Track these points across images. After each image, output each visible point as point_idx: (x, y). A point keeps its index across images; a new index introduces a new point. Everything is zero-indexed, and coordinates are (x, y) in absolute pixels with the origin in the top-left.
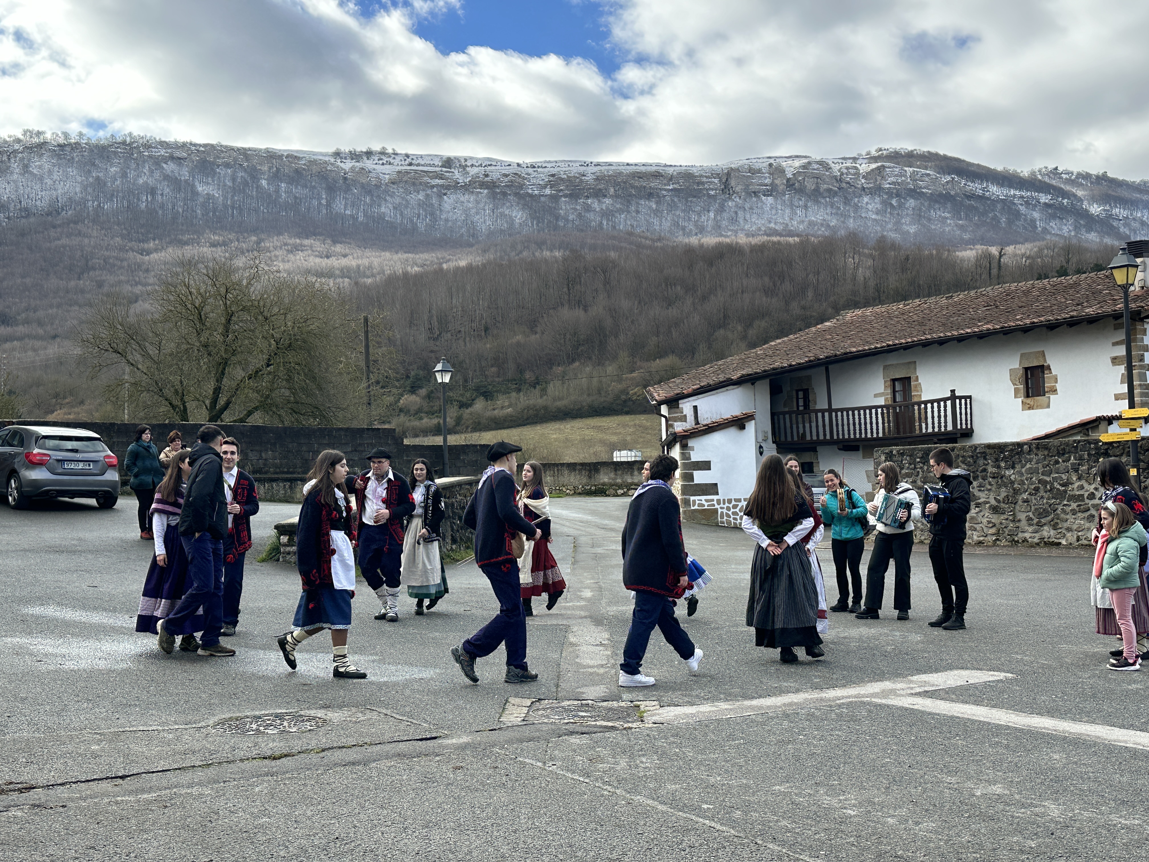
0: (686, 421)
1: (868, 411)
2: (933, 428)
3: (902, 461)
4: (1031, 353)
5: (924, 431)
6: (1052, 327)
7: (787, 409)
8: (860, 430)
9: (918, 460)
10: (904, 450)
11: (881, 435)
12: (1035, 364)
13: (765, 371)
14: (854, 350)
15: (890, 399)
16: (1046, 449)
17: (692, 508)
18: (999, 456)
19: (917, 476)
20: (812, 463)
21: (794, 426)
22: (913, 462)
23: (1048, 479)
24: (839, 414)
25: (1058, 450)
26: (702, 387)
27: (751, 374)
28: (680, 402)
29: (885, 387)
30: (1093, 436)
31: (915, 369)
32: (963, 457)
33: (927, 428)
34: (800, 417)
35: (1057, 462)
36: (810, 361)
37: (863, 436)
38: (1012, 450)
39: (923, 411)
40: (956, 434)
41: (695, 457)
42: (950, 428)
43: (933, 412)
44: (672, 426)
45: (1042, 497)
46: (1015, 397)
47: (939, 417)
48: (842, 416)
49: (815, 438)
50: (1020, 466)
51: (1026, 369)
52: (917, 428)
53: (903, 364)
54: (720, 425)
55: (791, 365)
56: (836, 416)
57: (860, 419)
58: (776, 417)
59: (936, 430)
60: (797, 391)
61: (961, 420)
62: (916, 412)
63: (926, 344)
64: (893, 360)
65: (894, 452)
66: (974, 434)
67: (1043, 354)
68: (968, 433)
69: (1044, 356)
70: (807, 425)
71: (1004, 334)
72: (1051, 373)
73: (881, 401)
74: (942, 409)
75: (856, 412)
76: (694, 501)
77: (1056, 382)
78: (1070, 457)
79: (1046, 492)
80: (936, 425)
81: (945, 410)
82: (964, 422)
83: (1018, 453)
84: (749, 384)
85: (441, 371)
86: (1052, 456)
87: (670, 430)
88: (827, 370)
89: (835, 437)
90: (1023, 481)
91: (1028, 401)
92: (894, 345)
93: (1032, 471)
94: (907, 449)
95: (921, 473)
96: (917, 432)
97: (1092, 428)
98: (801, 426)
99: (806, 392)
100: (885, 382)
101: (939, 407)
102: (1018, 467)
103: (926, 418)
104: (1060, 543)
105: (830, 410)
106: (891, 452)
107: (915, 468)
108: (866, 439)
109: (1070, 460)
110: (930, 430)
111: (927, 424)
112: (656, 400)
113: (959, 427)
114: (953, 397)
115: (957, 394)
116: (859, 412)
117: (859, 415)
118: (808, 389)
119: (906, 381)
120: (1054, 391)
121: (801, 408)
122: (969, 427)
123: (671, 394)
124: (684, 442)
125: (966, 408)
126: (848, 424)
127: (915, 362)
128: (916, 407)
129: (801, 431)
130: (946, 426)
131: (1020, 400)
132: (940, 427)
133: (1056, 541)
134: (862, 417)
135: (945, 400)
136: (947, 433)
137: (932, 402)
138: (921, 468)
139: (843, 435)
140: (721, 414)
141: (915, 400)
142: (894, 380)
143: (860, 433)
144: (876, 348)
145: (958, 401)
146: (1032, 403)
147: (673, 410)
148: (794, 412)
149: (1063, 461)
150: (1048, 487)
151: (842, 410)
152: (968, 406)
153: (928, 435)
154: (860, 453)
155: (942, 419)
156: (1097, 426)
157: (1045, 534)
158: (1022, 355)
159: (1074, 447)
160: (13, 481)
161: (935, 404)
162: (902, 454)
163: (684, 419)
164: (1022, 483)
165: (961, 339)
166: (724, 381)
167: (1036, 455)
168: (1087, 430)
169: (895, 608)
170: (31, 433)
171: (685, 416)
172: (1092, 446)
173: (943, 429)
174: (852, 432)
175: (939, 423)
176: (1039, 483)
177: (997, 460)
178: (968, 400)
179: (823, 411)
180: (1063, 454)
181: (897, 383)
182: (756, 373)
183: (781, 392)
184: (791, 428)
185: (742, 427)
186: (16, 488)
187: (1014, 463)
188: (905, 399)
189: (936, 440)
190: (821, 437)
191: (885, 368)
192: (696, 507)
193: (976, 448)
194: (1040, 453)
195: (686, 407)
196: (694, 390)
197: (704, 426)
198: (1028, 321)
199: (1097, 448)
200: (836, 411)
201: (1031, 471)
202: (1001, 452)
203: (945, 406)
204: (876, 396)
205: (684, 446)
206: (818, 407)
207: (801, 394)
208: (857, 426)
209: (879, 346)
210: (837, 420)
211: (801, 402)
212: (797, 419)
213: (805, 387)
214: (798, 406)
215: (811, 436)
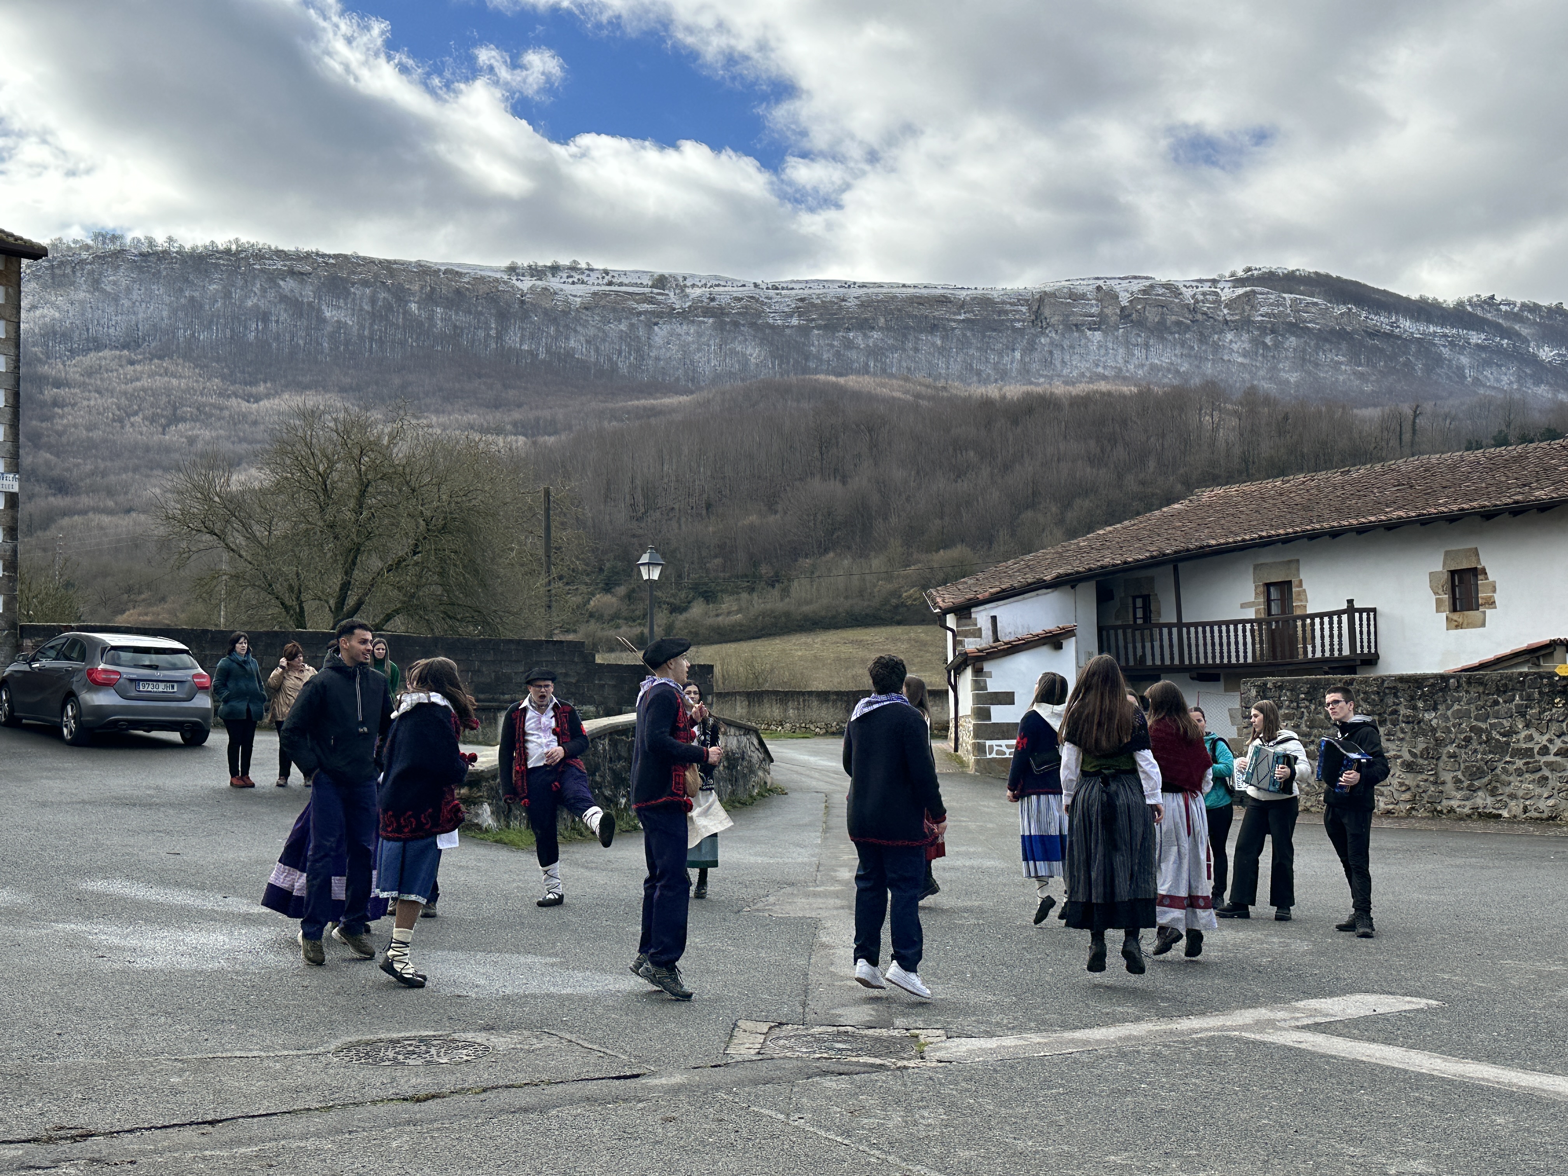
0: (980, 637)
1: (1232, 627)
2: (1323, 651)
3: (1280, 697)
4: (1459, 551)
5: (1310, 655)
6: (1488, 516)
7: (1119, 623)
8: (1221, 652)
9: (1303, 696)
10: (1283, 682)
11: (1250, 660)
12: (1465, 566)
13: (1090, 570)
14: (1213, 542)
15: (1262, 611)
16: (1481, 684)
17: (988, 756)
18: (1415, 692)
19: (1301, 718)
21: (1130, 646)
22: (1295, 700)
23: (1483, 726)
24: (1192, 630)
25: (1497, 686)
26: (1003, 590)
27: (1071, 574)
28: (973, 610)
29: (1256, 594)
30: (1546, 666)
31: (1298, 570)
32: (1365, 693)
33: (1314, 652)
34: (1138, 633)
35: (1496, 703)
36: (1152, 557)
37: (1226, 661)
38: (1433, 685)
39: (1308, 628)
40: (1354, 660)
41: (993, 686)
42: (1346, 652)
43: (1322, 629)
44: (961, 643)
45: (1475, 751)
46: (1437, 611)
47: (1331, 636)
48: (1197, 633)
49: (1158, 662)
50: (1444, 707)
51: (1453, 573)
52: (1301, 651)
53: (1280, 563)
54: (1028, 642)
55: (1125, 563)
56: (1188, 633)
57: (1221, 637)
58: (1104, 633)
59: (1327, 654)
60: (1134, 598)
61: (1362, 642)
62: (1300, 629)
63: (1313, 536)
64: (1267, 557)
65: (1269, 685)
66: (1380, 662)
67: (1476, 552)
68: (1372, 660)
69: (1477, 555)
70: (1148, 645)
71: (1423, 524)
72: (1487, 579)
73: (1251, 614)
74: (1335, 625)
75: (1216, 628)
76: (991, 747)
77: (1494, 591)
78: (1514, 696)
79: (1480, 744)
80: (1327, 648)
81: (1340, 628)
82: (1365, 644)
83: (1441, 690)
84: (1068, 587)
85: (648, 564)
86: (1488, 694)
87: (959, 648)
88: (1176, 569)
89: (1187, 662)
90: (1448, 728)
91: (1455, 616)
92: (1269, 537)
93: (1463, 715)
94: (1288, 681)
95: (1306, 714)
96: (1301, 657)
97: (1544, 656)
98: (1139, 646)
99: (1147, 600)
100: (1256, 587)
101: (1331, 623)
102: (1442, 708)
103: (1313, 638)
104: (1500, 816)
105: (1180, 625)
106: (1265, 684)
107: (1298, 706)
108: (1230, 665)
109: (1514, 700)
110: (1318, 655)
111: (1314, 647)
112: (940, 608)
113: (1359, 651)
114: (1351, 609)
115: (1357, 605)
116: (1220, 627)
117: (1220, 632)
118: (1149, 596)
119: (1285, 587)
120: (1492, 604)
121: (1140, 621)
122: (1373, 651)
123: (960, 599)
124: (978, 665)
125: (1369, 625)
126: (1205, 644)
127: (1298, 561)
128: (1299, 623)
129: (1139, 652)
130: (1340, 650)
131: (1444, 615)
132: (1332, 650)
133: (1495, 811)
134: (1224, 634)
135: (1339, 613)
136: (1342, 659)
137: (1321, 616)
138: (1306, 707)
139: (1198, 658)
140: (1028, 628)
141: (1298, 612)
142: (1268, 585)
143: (1222, 657)
144: (1244, 540)
145: (1357, 615)
146: (1460, 620)
147: (964, 621)
148: (1129, 626)
149: (1505, 702)
150: (1484, 737)
151: (1196, 625)
152: (1372, 623)
153: (1315, 661)
154: (1221, 684)
155: (1336, 639)
156: (1551, 654)
157: (1479, 802)
158: (1447, 553)
159: (1519, 682)
160: (69, 708)
161: (1326, 619)
162: (1281, 688)
163: (978, 633)
164: (1448, 730)
165: (1362, 530)
166: (1034, 583)
167: (1467, 692)
168: (1538, 658)
169: (1272, 904)
170: (95, 643)
171: (980, 629)
172: (1545, 681)
173: (1336, 654)
174: (1210, 655)
175: (1332, 645)
176: (1471, 731)
177: (1412, 698)
178: (1372, 614)
179: (1170, 626)
180: (1505, 692)
181: (1272, 589)
182: (1078, 572)
183: (1112, 598)
184: (1126, 648)
185: (1058, 647)
186: (74, 717)
187: (1436, 704)
188: (1283, 612)
189: (1326, 668)
190: (1167, 662)
191: (1256, 567)
192: (994, 755)
193: (1383, 681)
194: (1473, 690)
195: (982, 617)
196: (992, 594)
197: (1006, 644)
198: (1455, 507)
199: (1552, 684)
200: (1188, 626)
201: (1460, 715)
202: (1419, 688)
203: (1340, 622)
204: (1243, 606)
205: (978, 672)
206: (1163, 620)
207: (1139, 603)
208: (1217, 648)
209: (1247, 537)
210: (1189, 638)
211: (1140, 613)
212: (1134, 636)
213: (1145, 592)
214: (1135, 618)
215: (1153, 659)
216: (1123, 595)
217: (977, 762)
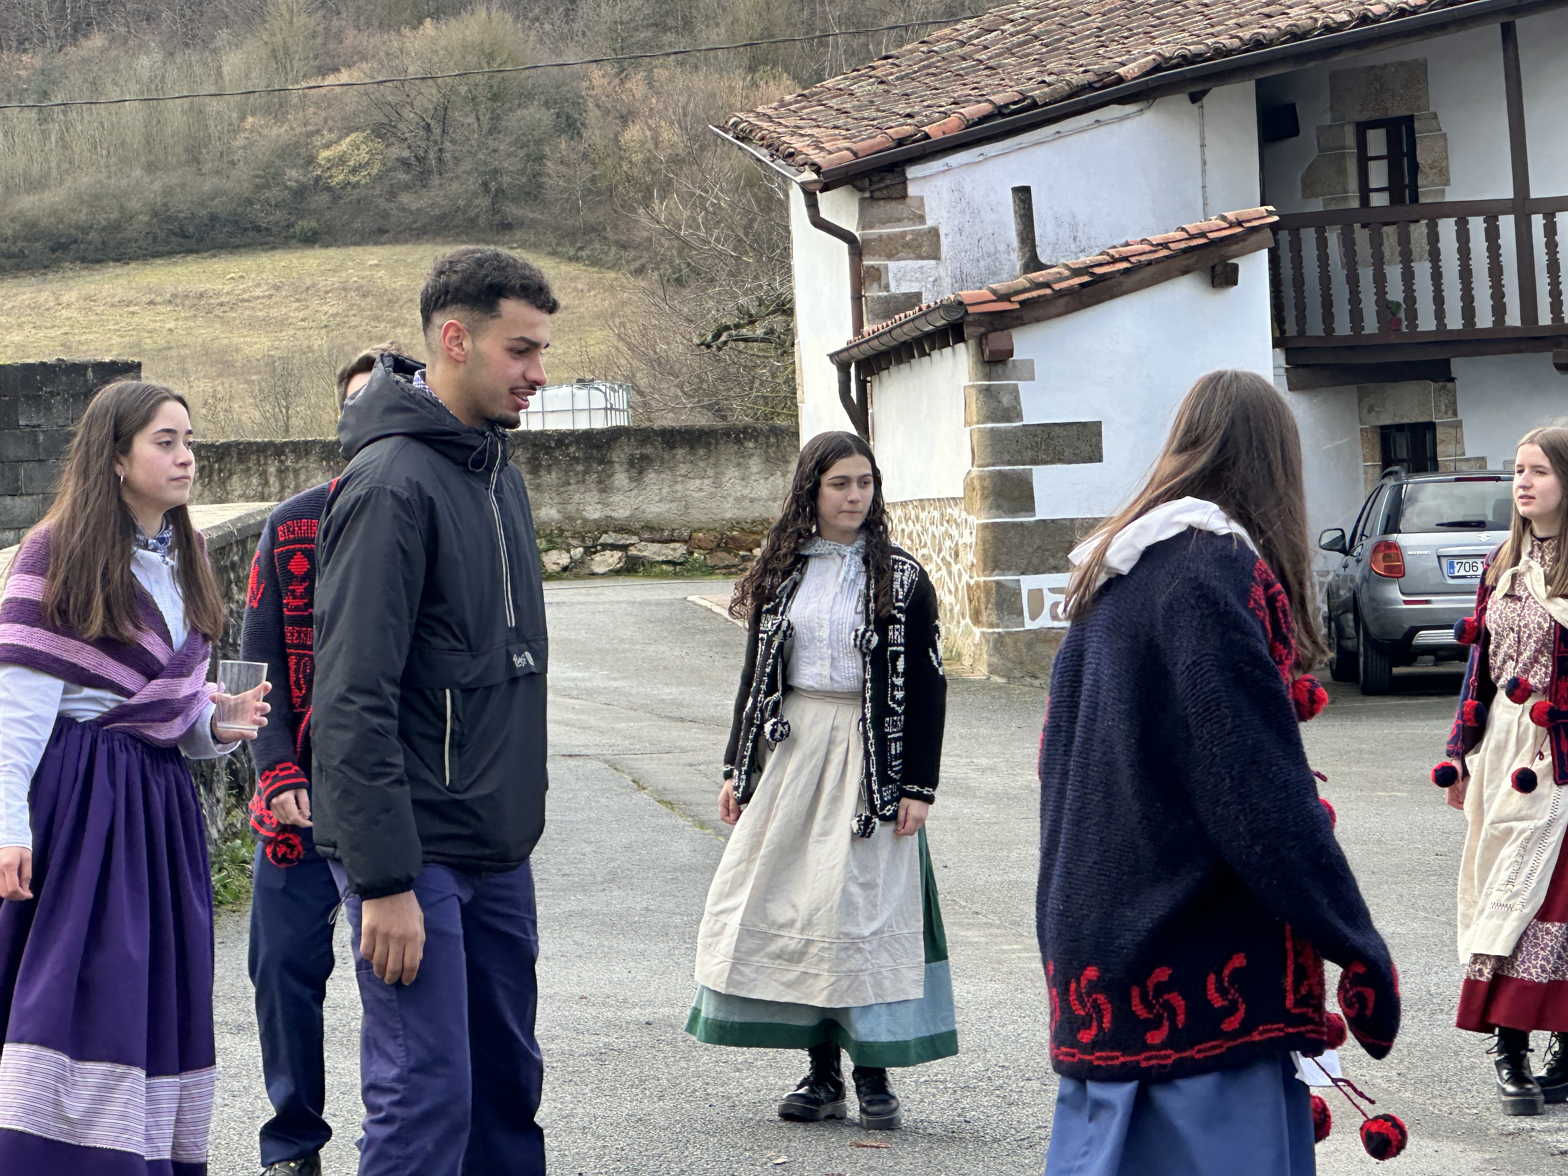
0: (936, 255)
7: (1317, 205)
13: (1258, 43)
17: (1029, 624)
20: (1431, 426)
21: (1366, 275)
24: (1560, 220)
26: (1000, 111)
27: (1197, 57)
28: (912, 172)
34: (1390, 233)
41: (1038, 404)
44: (879, 275)
49: (1455, 322)
54: (1139, 267)
55: (1364, 19)
56: (1551, 229)
60: (1362, 128)
70: (1422, 269)
76: (1037, 596)
84: (1181, 100)
87: (872, 292)
88: (1508, 33)
89: (1545, 318)
98: (1394, 273)
99: (1402, 135)
105: (1523, 205)
112: (817, 169)
118: (1410, 119)
121: (1379, 200)
124: (996, 341)
129: (1395, 292)
147: (883, 209)
148: (1354, 215)
166: (1090, 87)
171: (934, 233)
179: (1490, 211)
182: (1220, 52)
183: (1295, 132)
184: (1353, 281)
185: (1225, 278)
190: (1484, 320)
192: (1045, 620)
195: (938, 193)
197: (1077, 272)
200: (1550, 207)
205: (992, 360)
206: (1454, 194)
207: (1377, 142)
210: (1552, 246)
211: (1378, 175)
212: (1376, 243)
213: (1399, 110)
214: (1365, 191)
215: (1440, 314)
216: (1327, 119)
217: (999, 643)
